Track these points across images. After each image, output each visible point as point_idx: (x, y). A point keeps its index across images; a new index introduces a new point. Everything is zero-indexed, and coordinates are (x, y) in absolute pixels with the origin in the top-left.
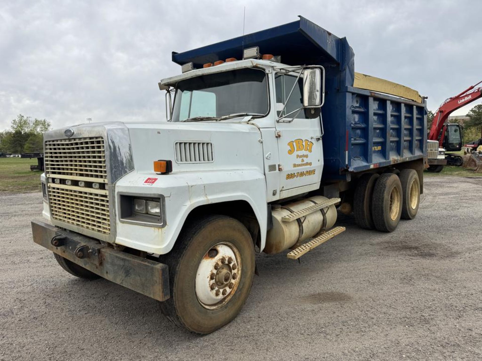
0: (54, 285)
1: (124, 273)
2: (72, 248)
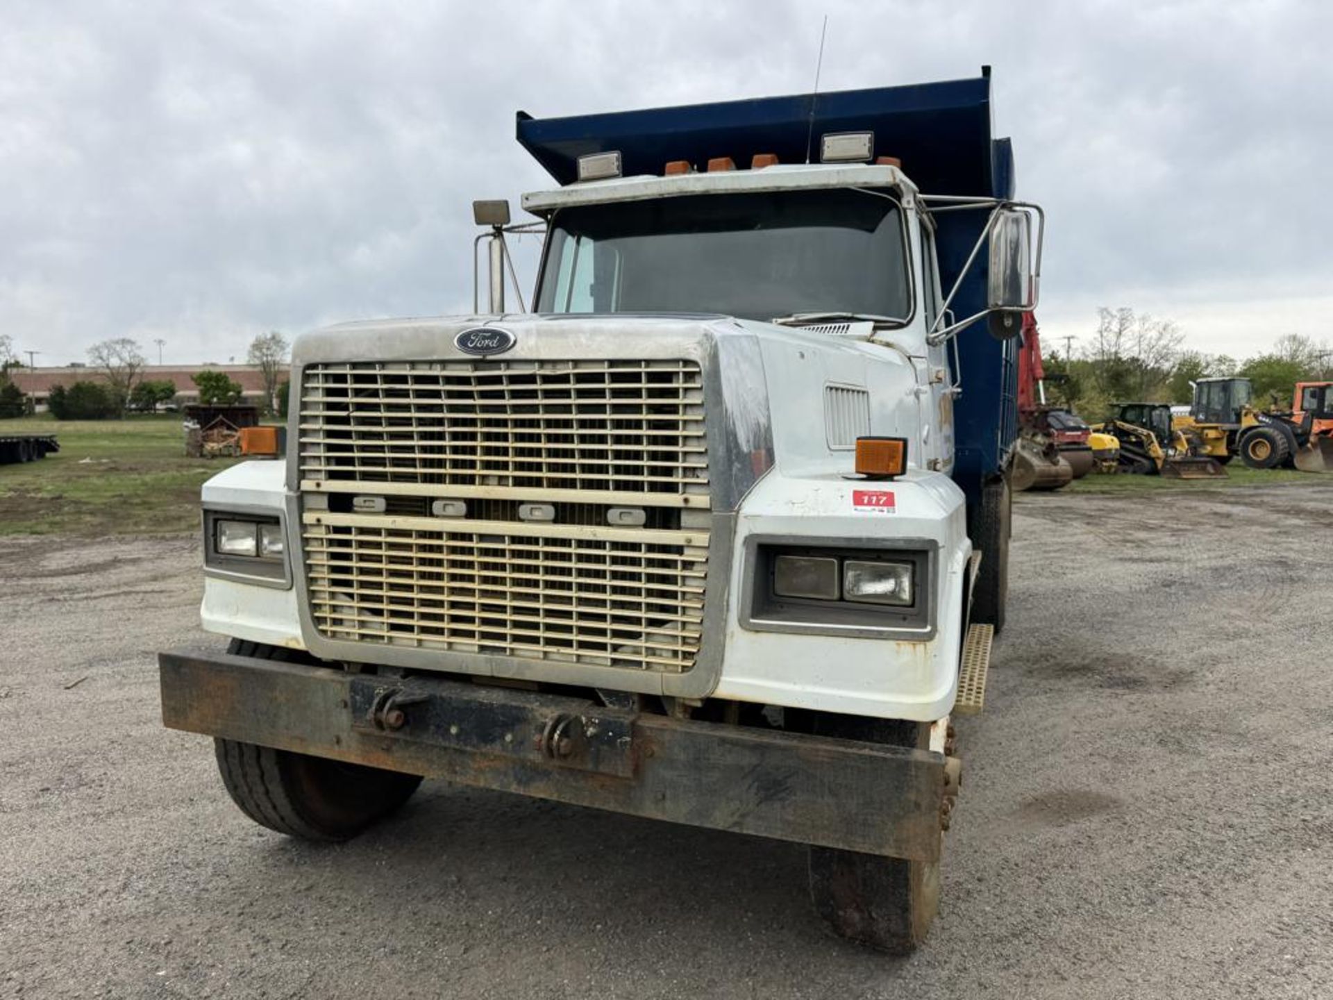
1: (753, 790)
2: (461, 730)
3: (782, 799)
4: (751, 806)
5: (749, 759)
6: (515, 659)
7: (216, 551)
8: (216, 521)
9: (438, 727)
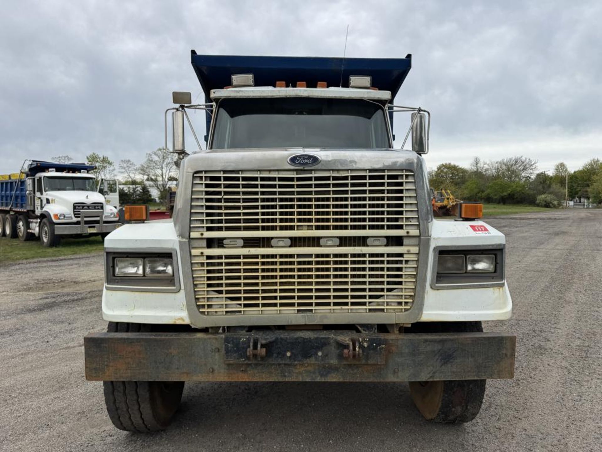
1: (439, 361)
2: (292, 353)
3: (451, 363)
4: (438, 368)
5: (437, 347)
6: (318, 315)
7: (114, 275)
8: (114, 258)
9: (279, 353)
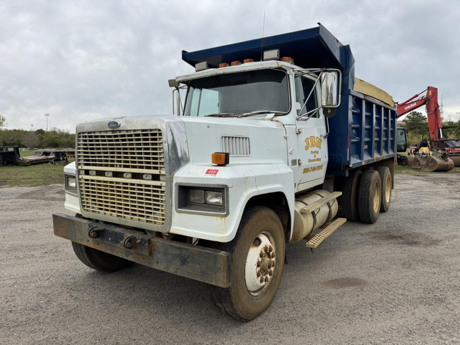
0: (72, 278)
1: (179, 262)
2: (111, 239)
3: (186, 265)
4: (179, 267)
5: (177, 252)
6: (124, 219)
7: (68, 186)
8: (68, 177)
9: (107, 238)
